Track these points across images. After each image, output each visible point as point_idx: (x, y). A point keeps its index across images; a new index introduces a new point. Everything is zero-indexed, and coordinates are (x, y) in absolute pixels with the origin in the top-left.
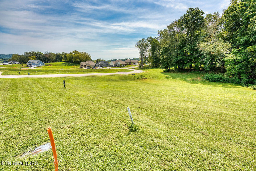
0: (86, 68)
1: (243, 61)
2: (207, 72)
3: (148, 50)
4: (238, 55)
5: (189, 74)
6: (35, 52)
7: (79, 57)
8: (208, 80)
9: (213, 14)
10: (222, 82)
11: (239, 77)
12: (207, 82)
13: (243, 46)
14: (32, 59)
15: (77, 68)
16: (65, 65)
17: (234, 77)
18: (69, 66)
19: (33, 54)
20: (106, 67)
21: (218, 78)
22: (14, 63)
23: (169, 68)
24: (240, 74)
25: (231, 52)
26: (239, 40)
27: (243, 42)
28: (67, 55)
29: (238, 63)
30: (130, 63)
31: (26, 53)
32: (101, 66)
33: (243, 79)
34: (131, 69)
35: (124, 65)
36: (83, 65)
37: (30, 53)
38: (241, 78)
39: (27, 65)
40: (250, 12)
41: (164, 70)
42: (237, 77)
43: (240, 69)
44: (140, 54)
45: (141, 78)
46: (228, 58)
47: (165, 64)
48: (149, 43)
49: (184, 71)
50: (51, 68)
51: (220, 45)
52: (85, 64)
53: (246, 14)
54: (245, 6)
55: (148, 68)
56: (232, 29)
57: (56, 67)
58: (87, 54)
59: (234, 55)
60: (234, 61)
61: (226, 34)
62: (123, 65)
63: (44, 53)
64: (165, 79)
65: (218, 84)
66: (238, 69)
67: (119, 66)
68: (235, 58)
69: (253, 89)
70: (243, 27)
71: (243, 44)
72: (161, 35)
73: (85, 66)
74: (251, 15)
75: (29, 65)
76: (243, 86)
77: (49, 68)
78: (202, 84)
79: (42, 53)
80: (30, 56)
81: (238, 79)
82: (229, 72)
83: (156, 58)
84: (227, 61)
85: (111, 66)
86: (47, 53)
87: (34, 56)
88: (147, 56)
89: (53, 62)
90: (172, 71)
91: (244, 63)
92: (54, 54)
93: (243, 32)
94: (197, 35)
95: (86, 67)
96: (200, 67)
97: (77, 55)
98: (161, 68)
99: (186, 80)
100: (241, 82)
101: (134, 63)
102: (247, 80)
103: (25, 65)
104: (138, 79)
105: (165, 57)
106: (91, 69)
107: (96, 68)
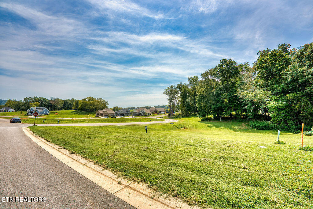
0: (103, 118)
1: (286, 108)
2: (250, 119)
3: (177, 97)
4: (280, 102)
5: (231, 122)
6: (38, 97)
7: (94, 104)
8: (255, 128)
9: (243, 64)
10: (271, 130)
11: (287, 124)
12: (255, 130)
13: (281, 94)
14: (34, 106)
15: (92, 117)
16: (76, 114)
17: (281, 124)
18: (81, 115)
19: (35, 100)
20: (128, 116)
21: (265, 126)
22: (7, 111)
23: (207, 117)
24: (287, 121)
25: (271, 99)
26: (276, 88)
27: (281, 90)
28: (79, 102)
29: (282, 110)
30: (156, 111)
31: (26, 99)
32: (122, 115)
33: (291, 126)
34: (159, 118)
35: (150, 114)
36: (100, 114)
37: (31, 99)
38: (288, 124)
39: (27, 114)
40: (280, 65)
41: (202, 118)
42: (284, 124)
43: (285, 115)
44: (169, 102)
45: (182, 127)
46: (271, 105)
47: (202, 112)
48: (178, 89)
49: (224, 119)
50: (58, 117)
51: (261, 93)
52: (102, 113)
53: (277, 66)
54: (274, 59)
55: (178, 116)
56: (266, 78)
57: (64, 115)
58: (104, 101)
59: (275, 102)
60: (277, 108)
61: (262, 82)
62: (148, 113)
63: (49, 99)
64: (208, 128)
65: (267, 132)
66: (283, 116)
67: (144, 115)
68: (277, 105)
69: (305, 135)
70: (277, 77)
71: (281, 92)
72: (191, 82)
73: (102, 115)
74: (281, 67)
75: (30, 113)
76: (293, 133)
77: (56, 117)
78: (251, 132)
79: (47, 99)
80: (30, 102)
81: (286, 125)
82: (275, 119)
83: (189, 106)
84: (270, 108)
85: (133, 115)
86: (53, 99)
87: (38, 102)
88: (176, 103)
89: (59, 110)
90: (210, 119)
91: (287, 109)
92: (61, 101)
93: (278, 81)
94: (234, 84)
95: (103, 116)
96: (241, 115)
97: (92, 102)
98: (198, 117)
99: (231, 129)
100: (290, 129)
101: (160, 112)
102: (295, 127)
103: (24, 113)
104: (179, 128)
105: (202, 104)
106: (110, 118)
107: (116, 117)
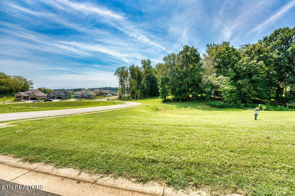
1: (237, 91)
7: (7, 83)
8: (215, 106)
15: (8, 101)
20: (67, 98)
29: (234, 92)
32: (59, 98)
35: (95, 97)
36: (22, 97)
44: (119, 84)
52: (26, 95)
58: (26, 79)
66: (235, 97)
68: (231, 88)
73: (26, 98)
85: (75, 98)
88: (126, 85)
95: (28, 100)
101: (106, 94)
105: (166, 86)
106: (43, 102)
107: (52, 100)
